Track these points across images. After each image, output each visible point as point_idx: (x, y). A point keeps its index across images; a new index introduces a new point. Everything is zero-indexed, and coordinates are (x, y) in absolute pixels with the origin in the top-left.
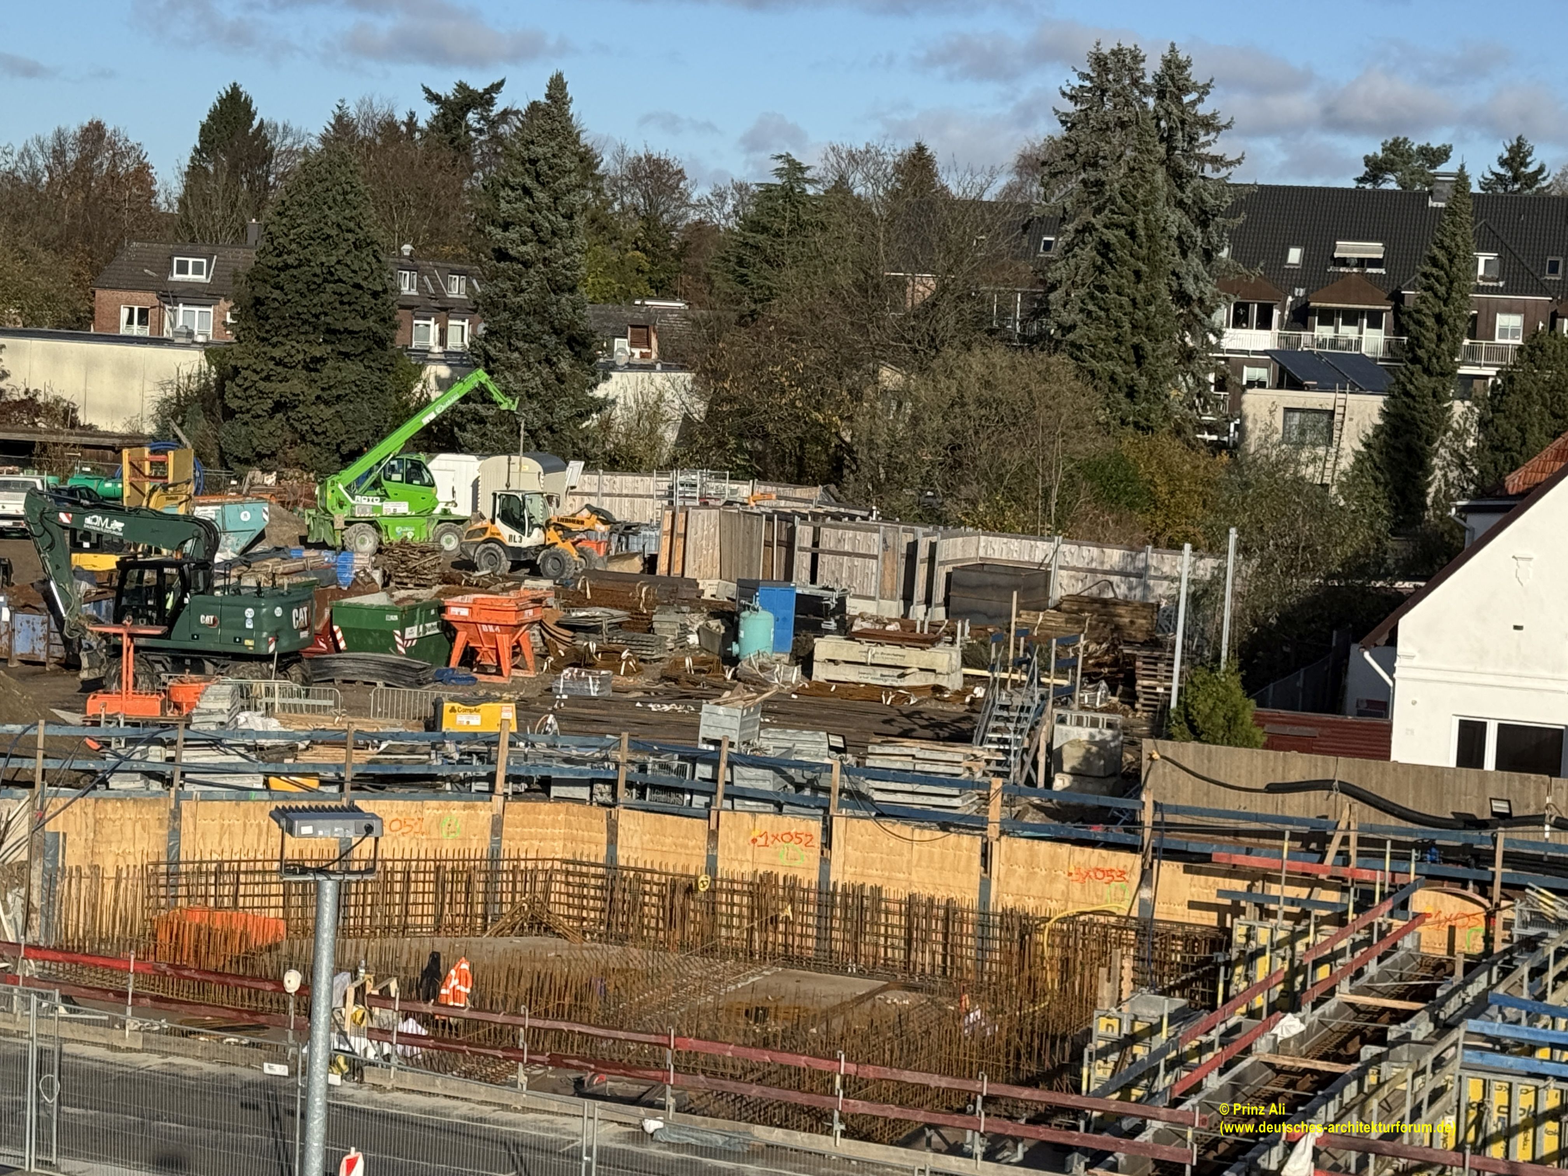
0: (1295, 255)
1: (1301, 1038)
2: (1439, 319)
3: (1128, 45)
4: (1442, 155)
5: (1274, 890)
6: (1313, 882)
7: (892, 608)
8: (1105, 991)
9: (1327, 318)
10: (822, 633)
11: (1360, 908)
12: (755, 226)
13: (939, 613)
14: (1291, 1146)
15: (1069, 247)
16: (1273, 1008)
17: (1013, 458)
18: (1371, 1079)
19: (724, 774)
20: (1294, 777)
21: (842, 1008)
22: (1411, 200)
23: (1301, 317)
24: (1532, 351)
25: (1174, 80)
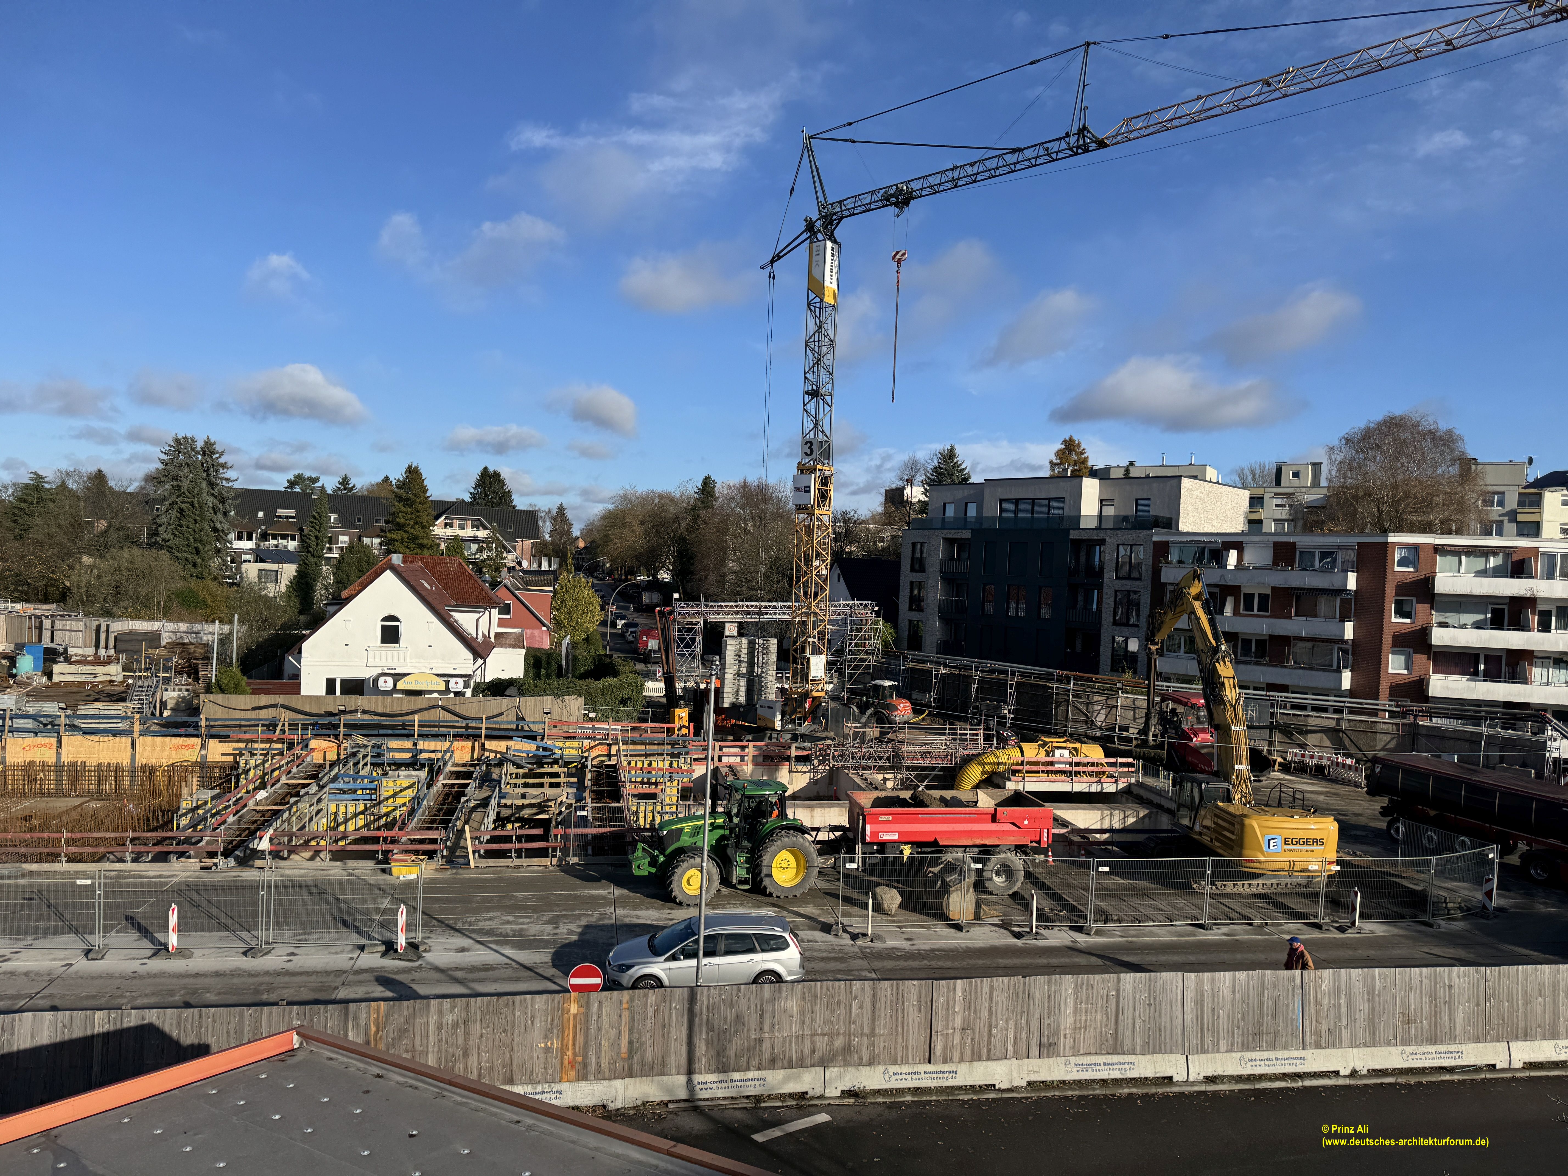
0: (261, 514)
1: (267, 798)
2: (316, 537)
3: (189, 435)
4: (317, 480)
5: (256, 745)
6: (271, 741)
7: (90, 651)
8: (185, 791)
9: (275, 537)
10: (57, 662)
11: (289, 749)
12: (22, 500)
13: (112, 652)
14: (261, 838)
15: (167, 511)
16: (255, 789)
17: (143, 591)
18: (294, 810)
19: (8, 722)
20: (262, 704)
21: (67, 812)
22: (305, 495)
23: (264, 537)
24: (350, 548)
25: (209, 449)
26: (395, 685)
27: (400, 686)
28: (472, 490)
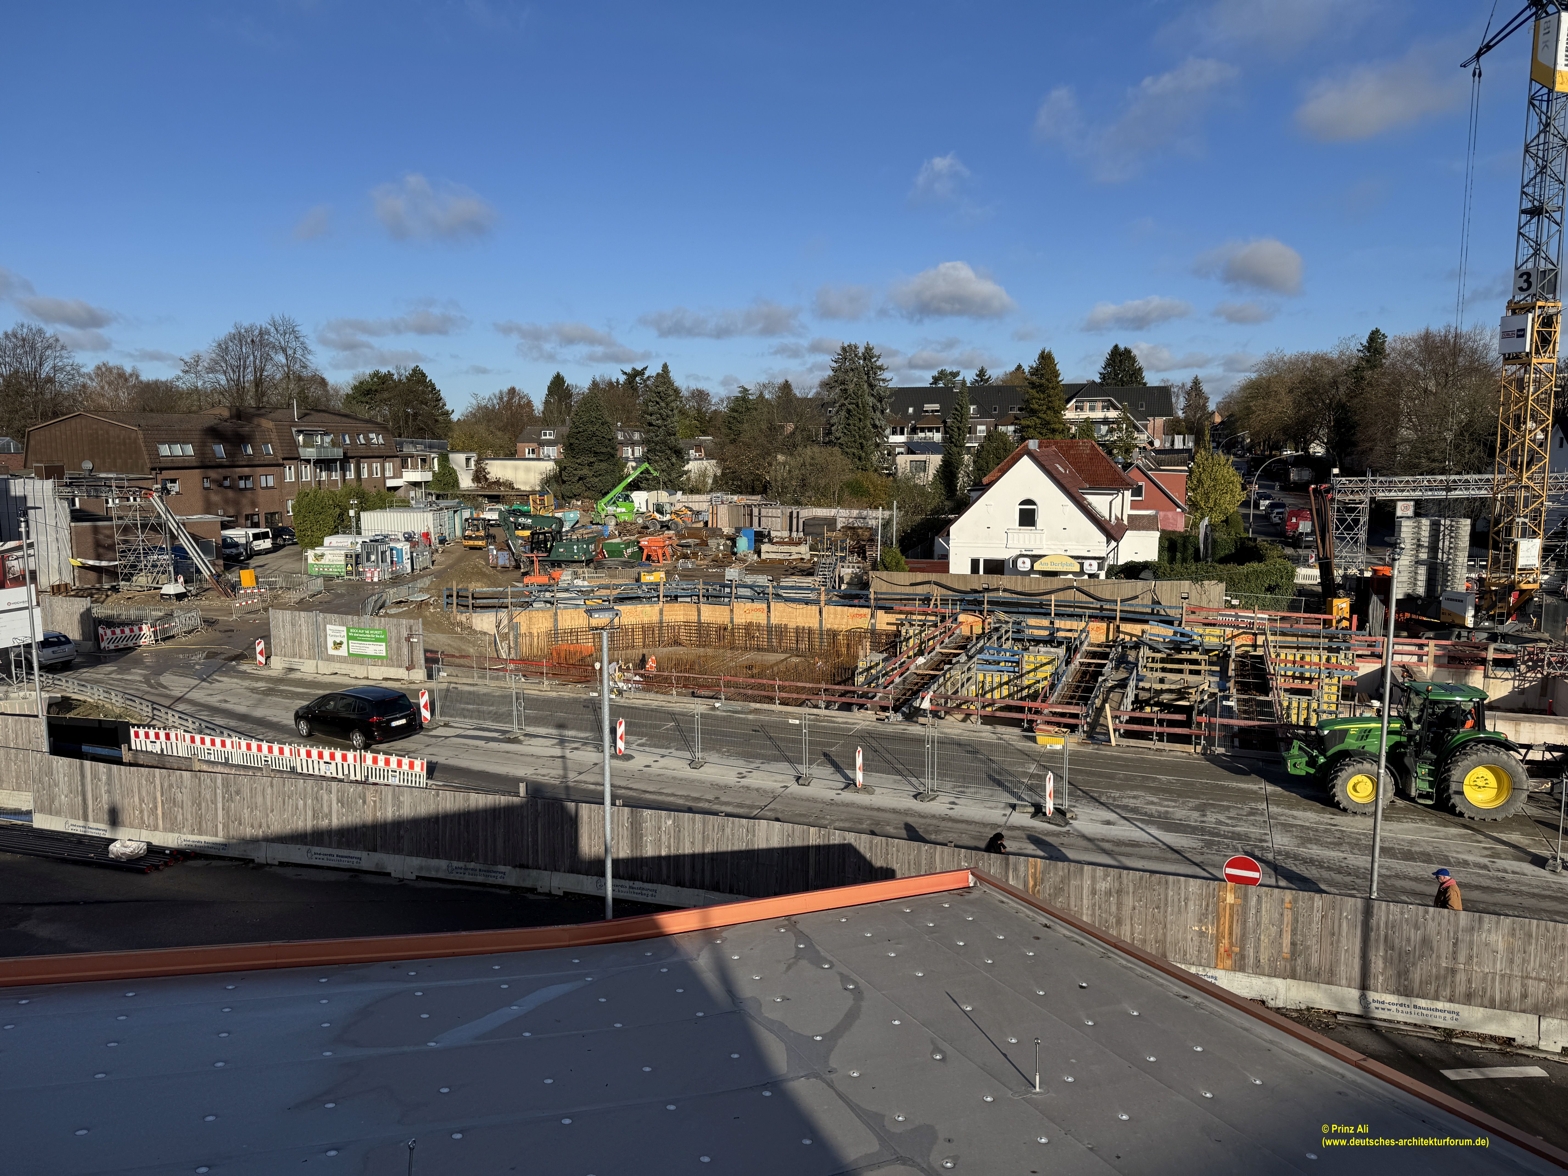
0: (911, 410)
1: (925, 664)
2: (959, 428)
3: (853, 343)
4: (957, 374)
5: (914, 617)
6: (926, 614)
7: (786, 534)
8: (861, 653)
9: (922, 430)
10: (763, 543)
11: (942, 621)
12: (733, 410)
13: (801, 534)
14: (923, 698)
15: (837, 412)
16: (915, 655)
17: (822, 482)
18: (948, 676)
19: (734, 591)
20: (919, 581)
21: (777, 664)
22: (948, 390)
23: (914, 430)
24: (989, 437)
25: (868, 354)
26: (1032, 566)
27: (1037, 566)
28: (1102, 371)
